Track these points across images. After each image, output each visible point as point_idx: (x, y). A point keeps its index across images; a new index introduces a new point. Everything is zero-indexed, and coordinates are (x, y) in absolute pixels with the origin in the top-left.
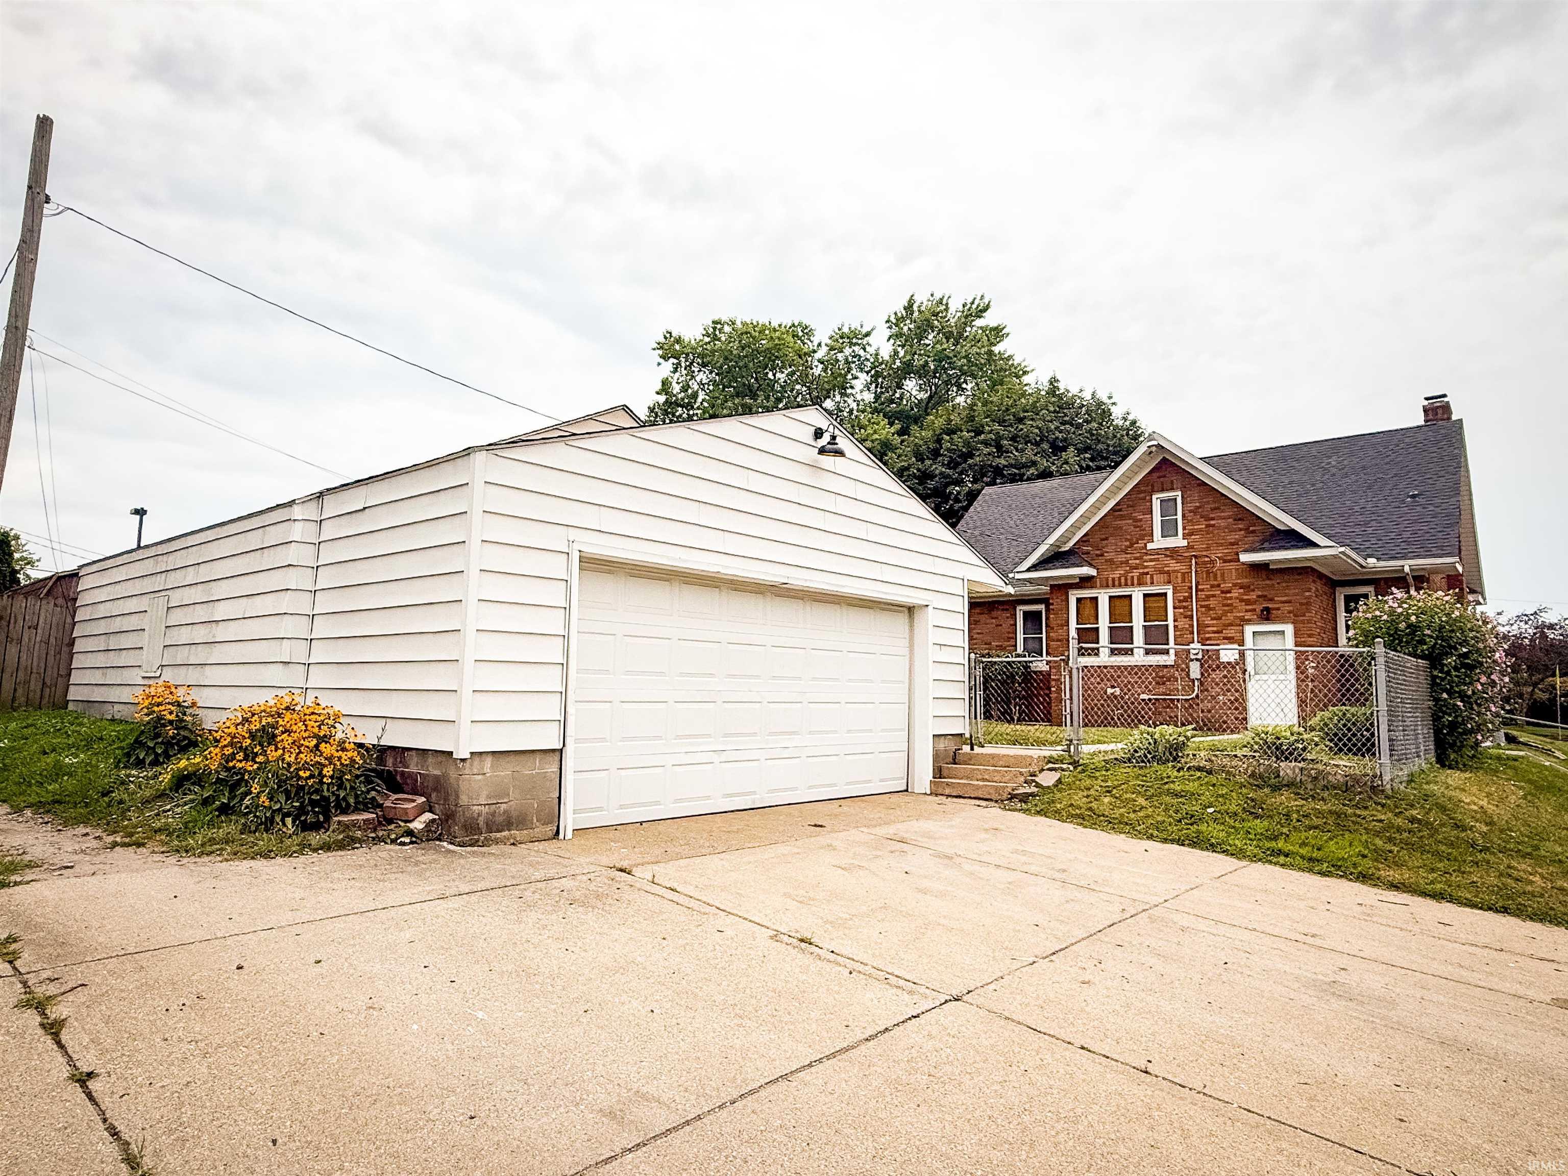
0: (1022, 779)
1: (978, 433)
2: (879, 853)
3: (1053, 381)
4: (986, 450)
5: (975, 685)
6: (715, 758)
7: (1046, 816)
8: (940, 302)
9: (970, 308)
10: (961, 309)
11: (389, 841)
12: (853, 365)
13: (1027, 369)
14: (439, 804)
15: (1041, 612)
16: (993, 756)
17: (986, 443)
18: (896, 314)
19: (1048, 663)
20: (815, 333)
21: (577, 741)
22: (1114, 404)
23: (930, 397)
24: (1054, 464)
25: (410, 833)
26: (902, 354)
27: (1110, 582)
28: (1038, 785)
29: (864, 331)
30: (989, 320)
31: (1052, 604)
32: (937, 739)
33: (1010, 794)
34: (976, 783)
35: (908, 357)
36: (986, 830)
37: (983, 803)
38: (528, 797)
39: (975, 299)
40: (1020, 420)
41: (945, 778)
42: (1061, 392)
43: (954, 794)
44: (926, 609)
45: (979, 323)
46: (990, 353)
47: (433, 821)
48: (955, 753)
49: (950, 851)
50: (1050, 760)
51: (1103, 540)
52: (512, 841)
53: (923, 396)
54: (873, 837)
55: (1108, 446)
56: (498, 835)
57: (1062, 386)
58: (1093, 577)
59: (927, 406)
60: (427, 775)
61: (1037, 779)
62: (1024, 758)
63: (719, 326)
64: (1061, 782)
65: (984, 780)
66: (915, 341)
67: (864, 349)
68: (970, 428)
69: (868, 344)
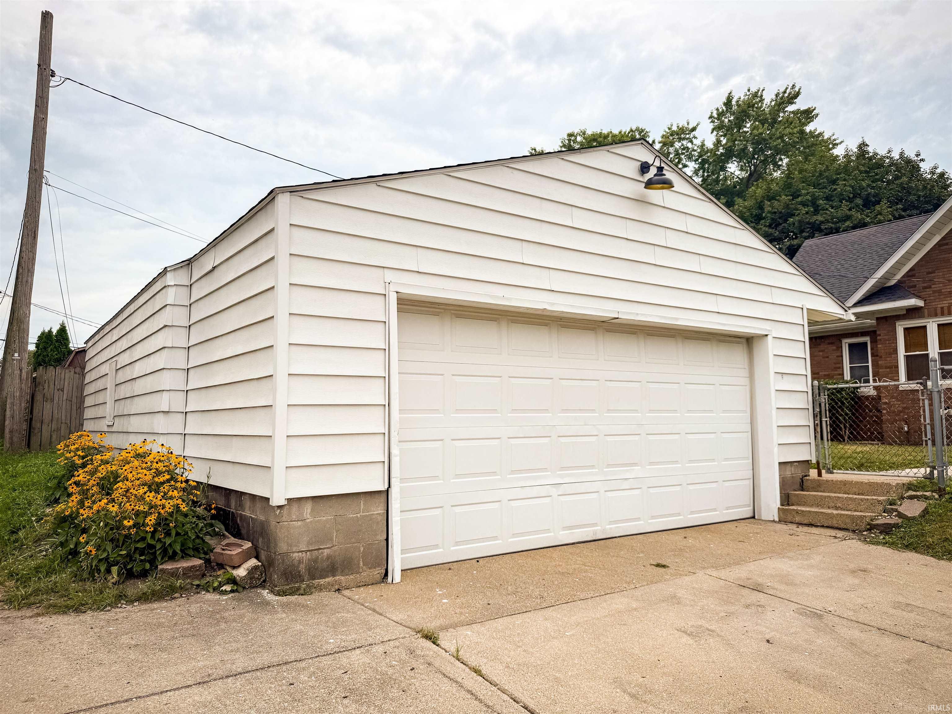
0: (881, 508)
1: (795, 196)
2: (732, 609)
3: (863, 146)
4: (804, 210)
5: (820, 412)
6: (554, 491)
7: (916, 552)
8: (755, 95)
9: (783, 96)
10: (774, 97)
11: (211, 590)
12: (683, 157)
13: (837, 142)
14: (264, 550)
15: (866, 343)
16: (845, 483)
17: (804, 204)
18: (717, 109)
19: (875, 388)
20: (650, 134)
21: (402, 480)
22: (922, 160)
23: (751, 175)
24: (868, 216)
25: (233, 581)
26: (724, 141)
27: (939, 311)
28: (900, 515)
29: (691, 127)
30: (800, 104)
31: (880, 335)
32: (783, 466)
33: (869, 524)
34: (829, 511)
35: (729, 144)
36: (853, 572)
37: (840, 534)
38: (353, 540)
39: (787, 88)
40: (834, 182)
41: (793, 505)
42: (871, 154)
43: (805, 522)
44: (765, 337)
45: (791, 108)
46: (802, 132)
47: (256, 568)
48: (802, 479)
49: (818, 605)
50: (910, 486)
51: (929, 273)
52: (337, 587)
53: (744, 175)
54: (722, 583)
55: (919, 197)
56: (322, 581)
57: (870, 149)
58: (922, 307)
59: (747, 183)
60: (256, 519)
61: (901, 509)
62: (882, 485)
63: (573, 138)
64: (928, 513)
65: (837, 508)
66: (735, 130)
67: (691, 142)
68: (788, 193)
69: (695, 137)
